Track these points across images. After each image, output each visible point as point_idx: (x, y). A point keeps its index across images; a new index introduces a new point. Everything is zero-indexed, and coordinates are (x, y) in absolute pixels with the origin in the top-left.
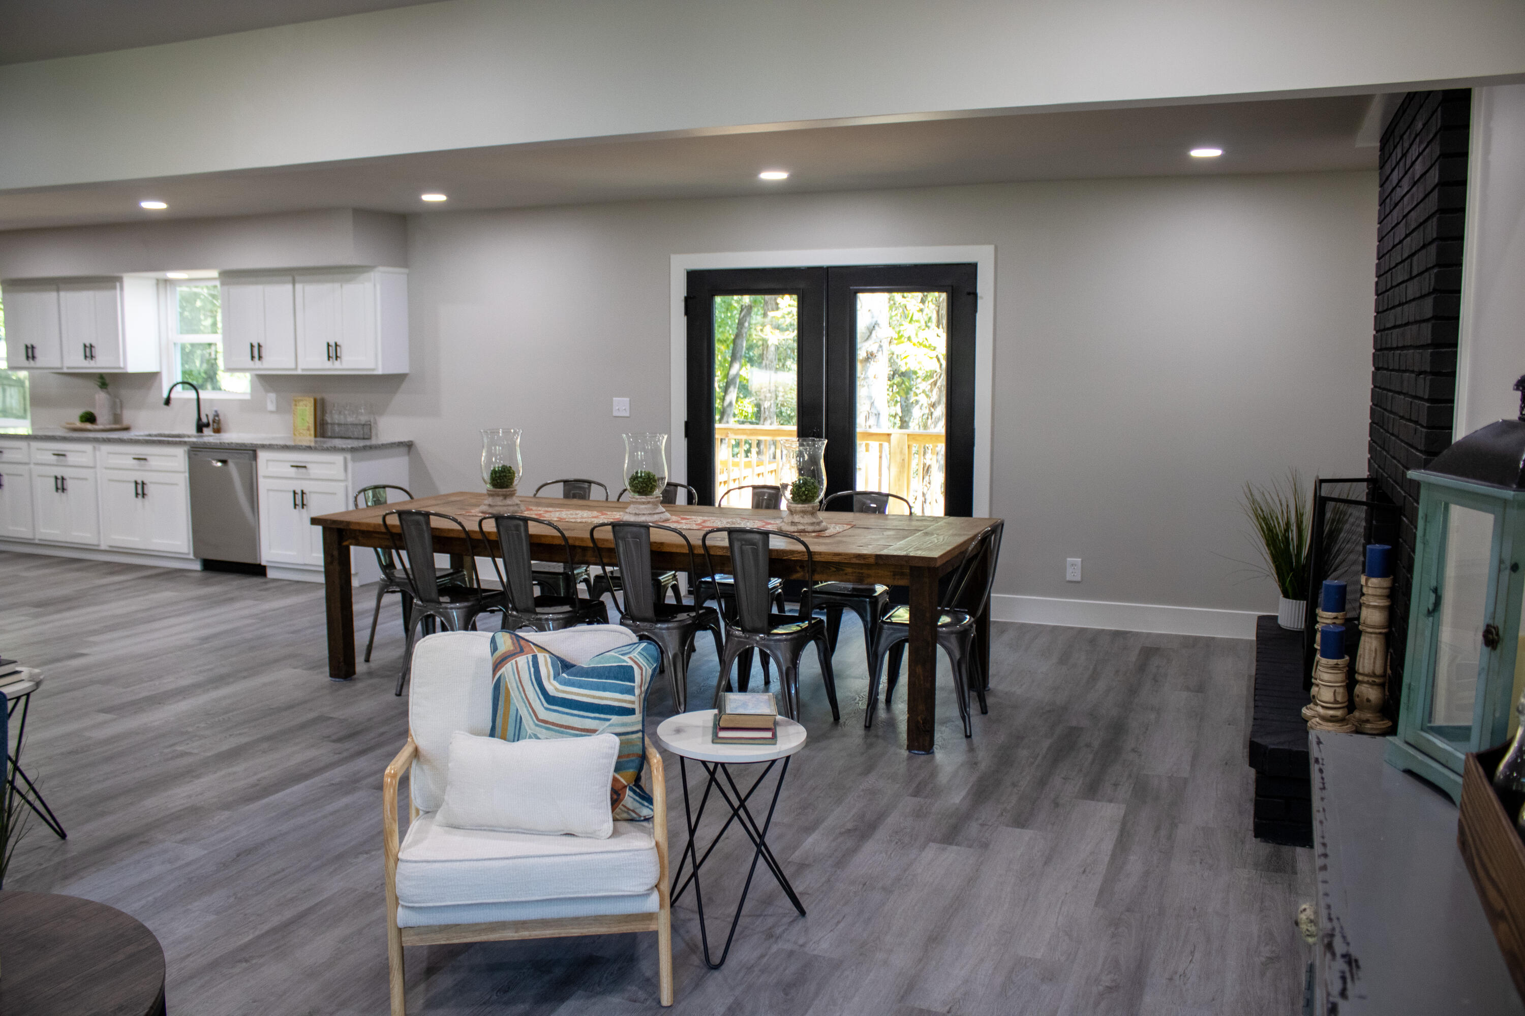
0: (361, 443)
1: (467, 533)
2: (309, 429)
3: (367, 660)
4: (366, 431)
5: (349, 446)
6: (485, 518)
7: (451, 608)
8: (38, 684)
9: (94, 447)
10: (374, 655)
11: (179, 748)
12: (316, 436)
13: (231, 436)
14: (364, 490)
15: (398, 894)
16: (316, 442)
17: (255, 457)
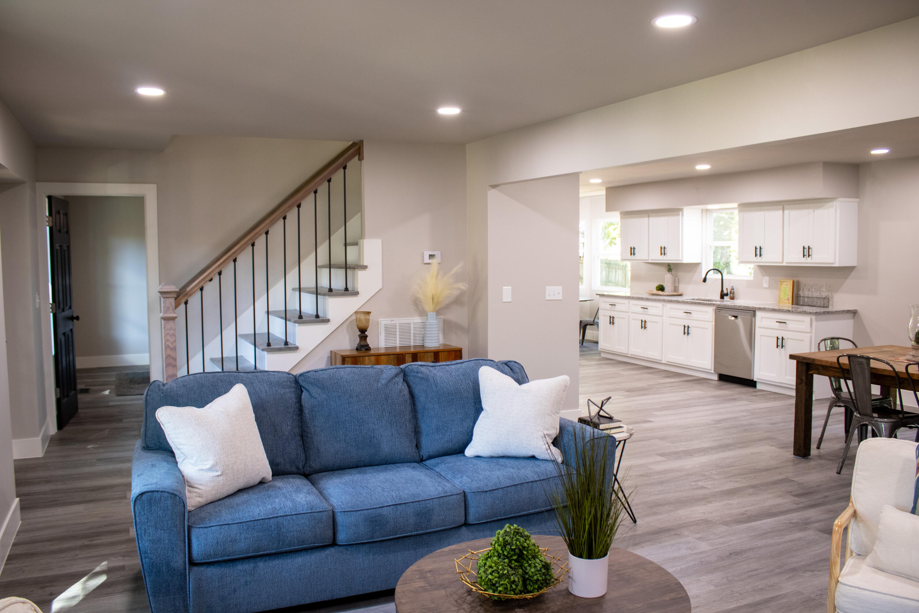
0: (822, 310)
1: (896, 373)
2: (788, 300)
3: (818, 448)
4: (825, 302)
5: (815, 312)
6: (910, 364)
7: (881, 422)
8: (631, 435)
9: (663, 305)
10: (822, 445)
11: (700, 484)
12: (792, 304)
13: (740, 302)
14: (825, 340)
15: (836, 605)
16: (792, 308)
17: (754, 315)
